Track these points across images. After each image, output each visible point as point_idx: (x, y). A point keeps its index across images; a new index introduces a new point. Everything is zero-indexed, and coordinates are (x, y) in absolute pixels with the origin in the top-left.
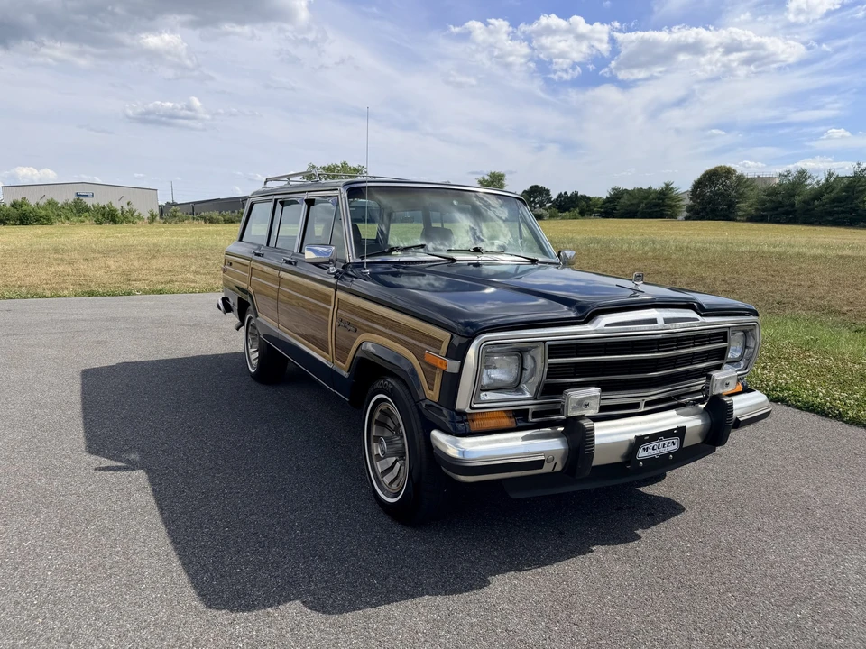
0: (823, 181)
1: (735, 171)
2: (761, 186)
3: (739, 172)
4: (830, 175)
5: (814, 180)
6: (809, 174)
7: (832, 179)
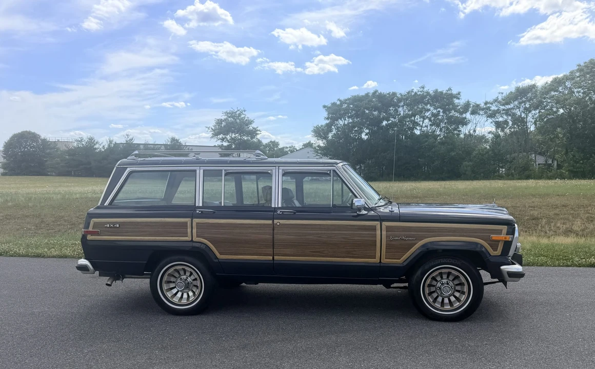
0: (106, 147)
1: (40, 136)
2: (63, 148)
3: (42, 137)
4: (111, 142)
5: (100, 145)
6: (96, 141)
7: (112, 145)
